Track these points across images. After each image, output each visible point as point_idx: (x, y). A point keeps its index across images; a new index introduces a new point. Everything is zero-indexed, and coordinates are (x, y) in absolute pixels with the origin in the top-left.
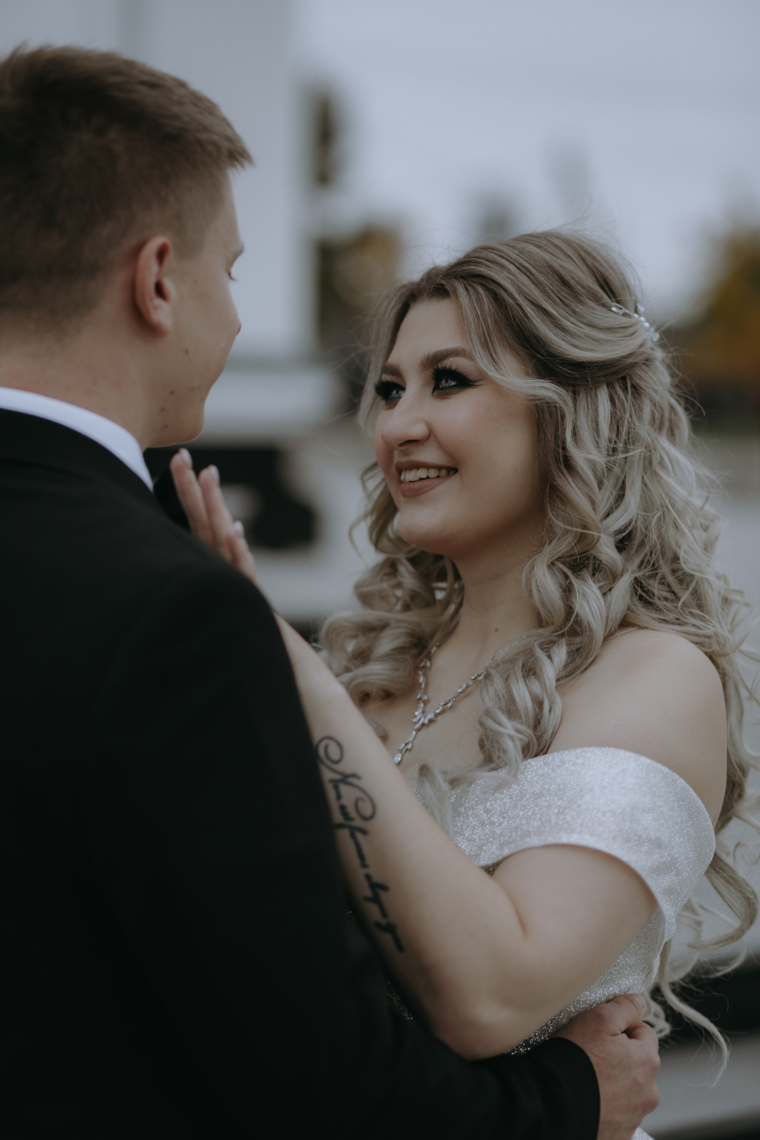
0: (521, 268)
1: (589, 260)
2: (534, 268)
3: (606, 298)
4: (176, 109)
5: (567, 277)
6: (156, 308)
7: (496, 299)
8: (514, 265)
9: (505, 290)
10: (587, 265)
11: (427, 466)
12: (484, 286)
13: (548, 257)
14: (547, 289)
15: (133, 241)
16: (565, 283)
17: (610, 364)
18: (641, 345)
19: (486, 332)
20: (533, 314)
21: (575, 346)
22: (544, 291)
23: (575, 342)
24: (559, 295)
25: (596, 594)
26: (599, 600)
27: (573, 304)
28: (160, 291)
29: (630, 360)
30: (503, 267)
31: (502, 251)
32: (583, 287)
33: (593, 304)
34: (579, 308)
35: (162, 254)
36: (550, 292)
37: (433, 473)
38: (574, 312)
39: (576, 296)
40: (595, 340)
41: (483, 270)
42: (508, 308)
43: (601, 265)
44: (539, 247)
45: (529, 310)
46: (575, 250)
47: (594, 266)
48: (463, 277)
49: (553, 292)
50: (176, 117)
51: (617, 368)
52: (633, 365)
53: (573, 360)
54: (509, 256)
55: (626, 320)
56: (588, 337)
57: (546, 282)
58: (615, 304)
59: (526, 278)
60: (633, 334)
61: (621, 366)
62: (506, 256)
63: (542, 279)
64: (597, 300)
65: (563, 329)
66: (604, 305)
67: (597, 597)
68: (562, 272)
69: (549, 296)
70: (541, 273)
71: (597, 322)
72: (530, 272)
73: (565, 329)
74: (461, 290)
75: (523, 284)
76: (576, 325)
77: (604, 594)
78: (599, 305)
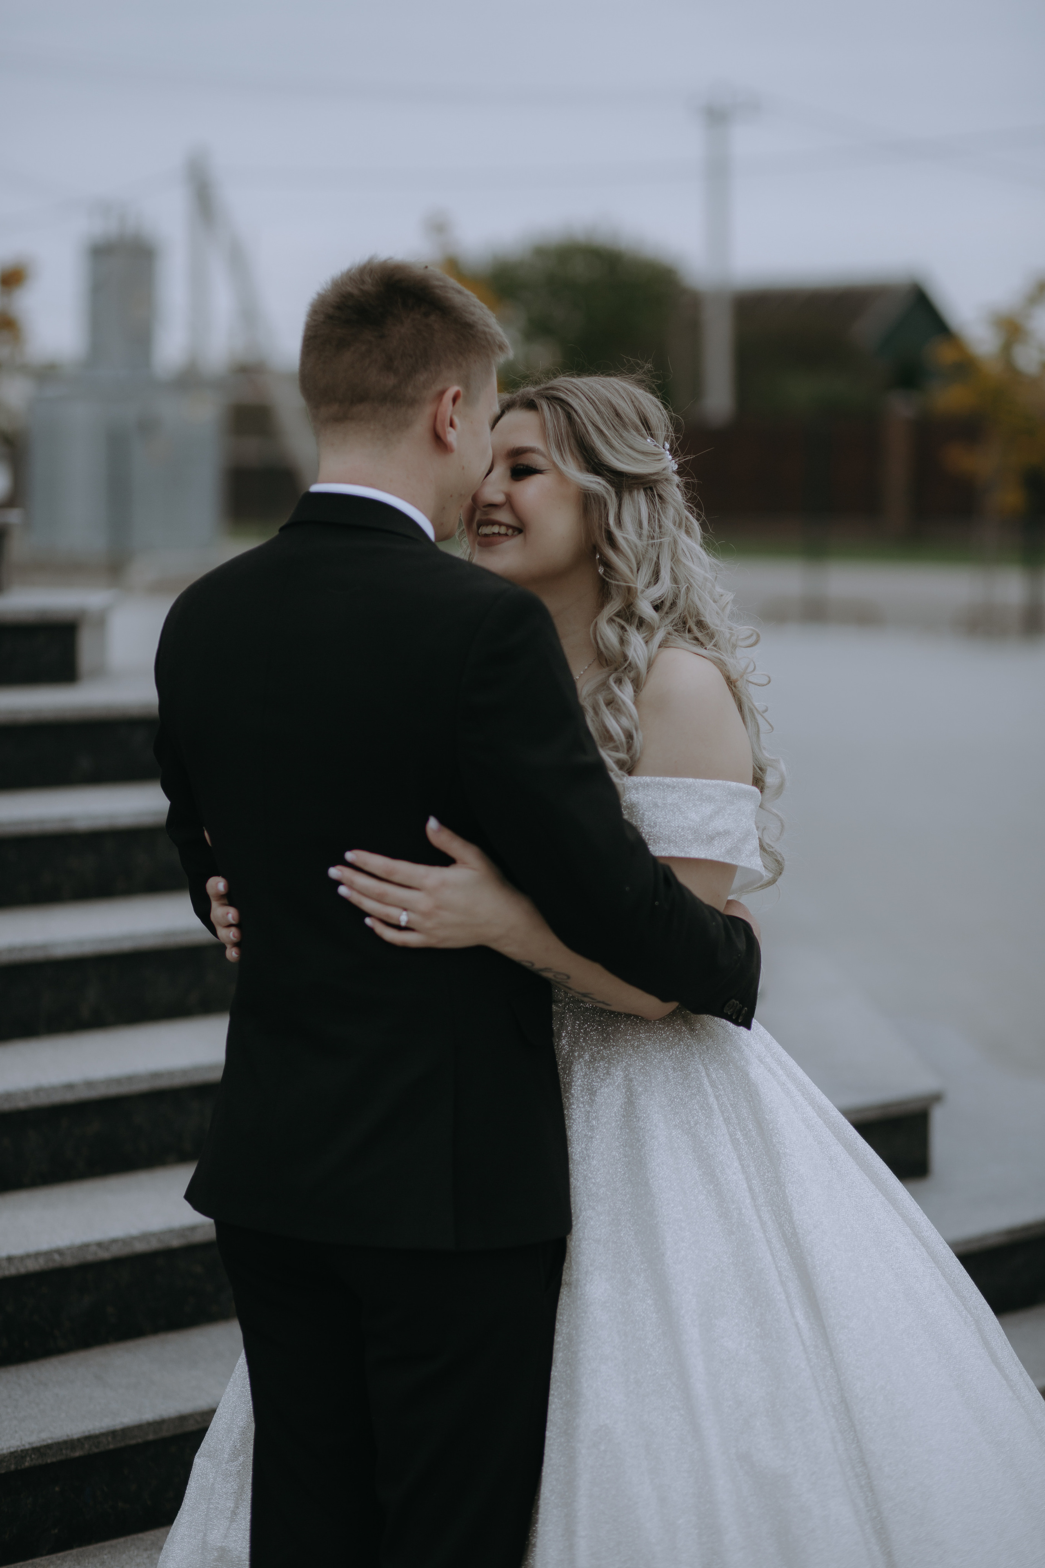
0: (589, 399)
1: (637, 404)
2: (598, 400)
3: (644, 432)
4: (472, 309)
5: (620, 412)
6: (449, 432)
7: (569, 417)
8: (585, 396)
9: (576, 412)
10: (635, 406)
11: (500, 524)
12: (561, 407)
13: (609, 395)
14: (605, 416)
15: (438, 387)
16: (618, 415)
17: (640, 477)
18: (664, 469)
19: (559, 438)
20: (592, 431)
21: (617, 459)
22: (602, 418)
23: (618, 457)
24: (612, 422)
25: (640, 643)
26: (642, 647)
27: (621, 430)
28: (452, 425)
29: (655, 477)
30: (576, 395)
31: (577, 385)
32: (629, 420)
33: (635, 433)
34: (625, 434)
35: (455, 399)
36: (606, 419)
37: (503, 530)
38: (621, 436)
39: (624, 425)
40: (633, 458)
41: (562, 395)
42: (576, 425)
43: (644, 408)
44: (603, 387)
45: (590, 428)
46: (628, 394)
47: (639, 408)
48: (547, 398)
49: (609, 419)
50: (473, 314)
51: (644, 480)
52: (656, 481)
53: (616, 469)
54: (582, 389)
55: (657, 449)
56: (628, 455)
57: (604, 411)
58: (650, 437)
59: (591, 406)
60: (660, 460)
61: (648, 479)
62: (580, 389)
63: (602, 408)
64: (637, 430)
65: (612, 446)
66: (642, 436)
67: (641, 645)
68: (618, 408)
69: (605, 421)
70: (603, 405)
71: (636, 446)
72: (595, 403)
73: (613, 446)
74: (545, 407)
75: (589, 410)
76: (621, 445)
77: (647, 642)
78: (639, 435)
